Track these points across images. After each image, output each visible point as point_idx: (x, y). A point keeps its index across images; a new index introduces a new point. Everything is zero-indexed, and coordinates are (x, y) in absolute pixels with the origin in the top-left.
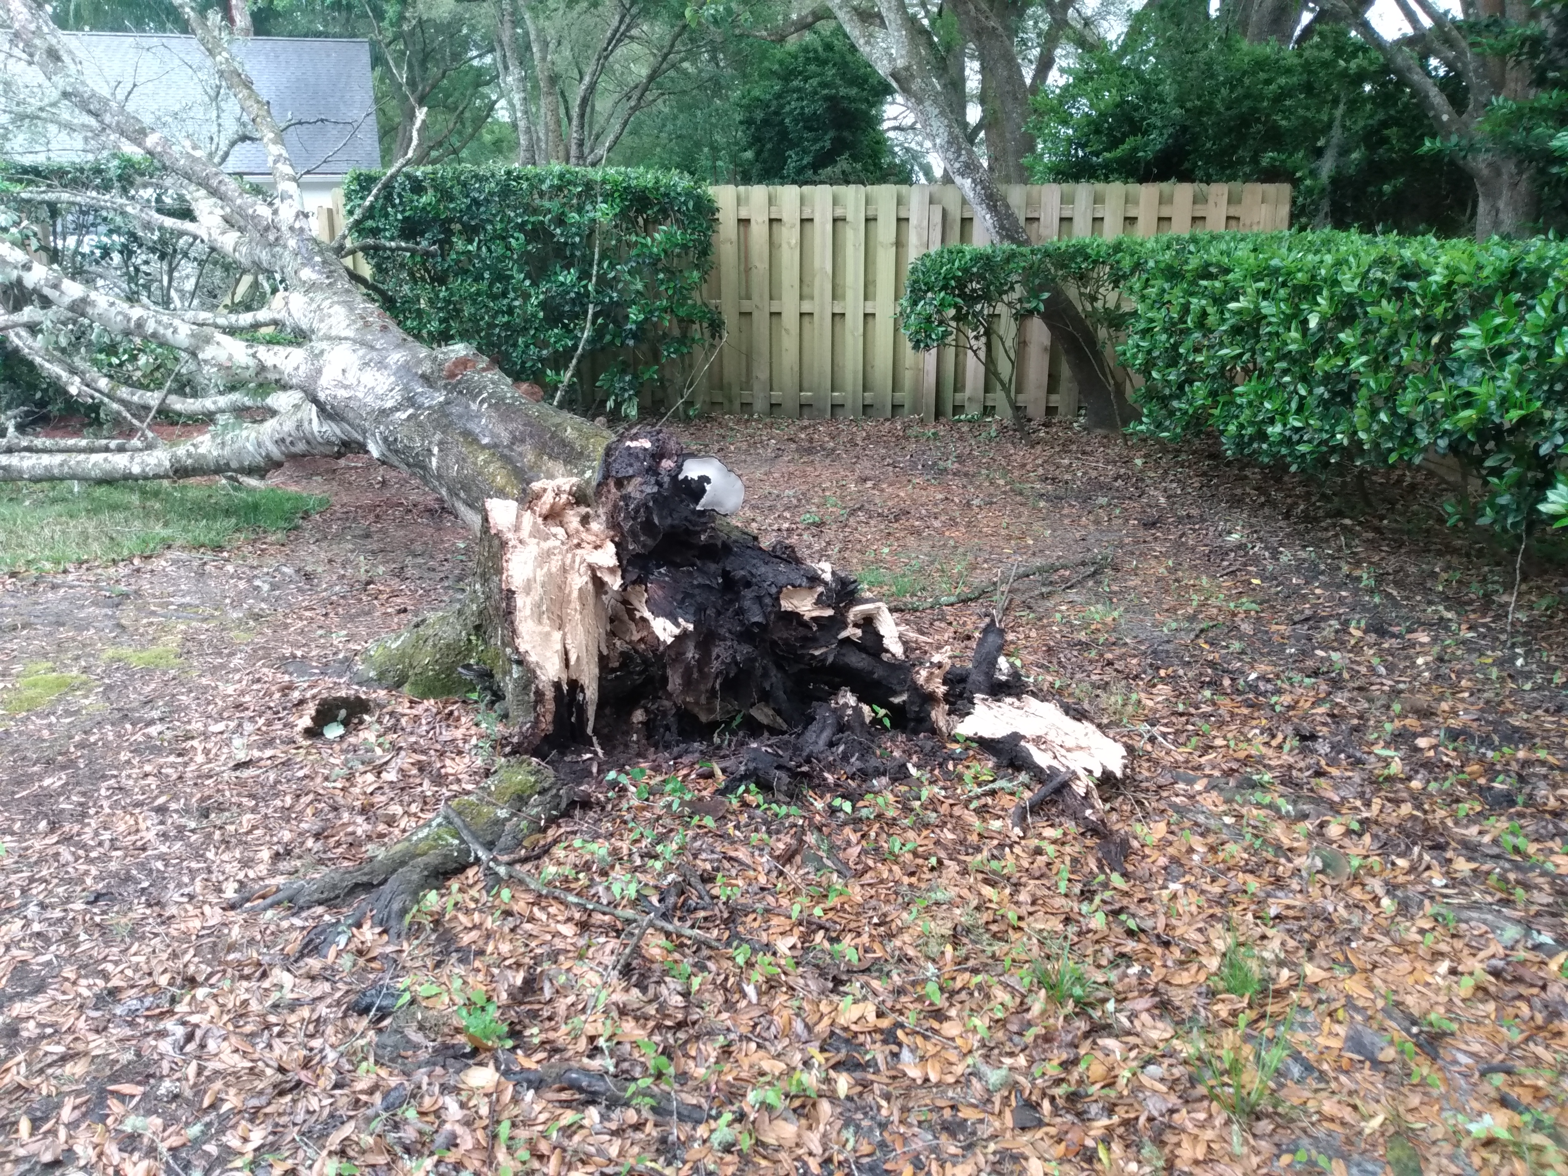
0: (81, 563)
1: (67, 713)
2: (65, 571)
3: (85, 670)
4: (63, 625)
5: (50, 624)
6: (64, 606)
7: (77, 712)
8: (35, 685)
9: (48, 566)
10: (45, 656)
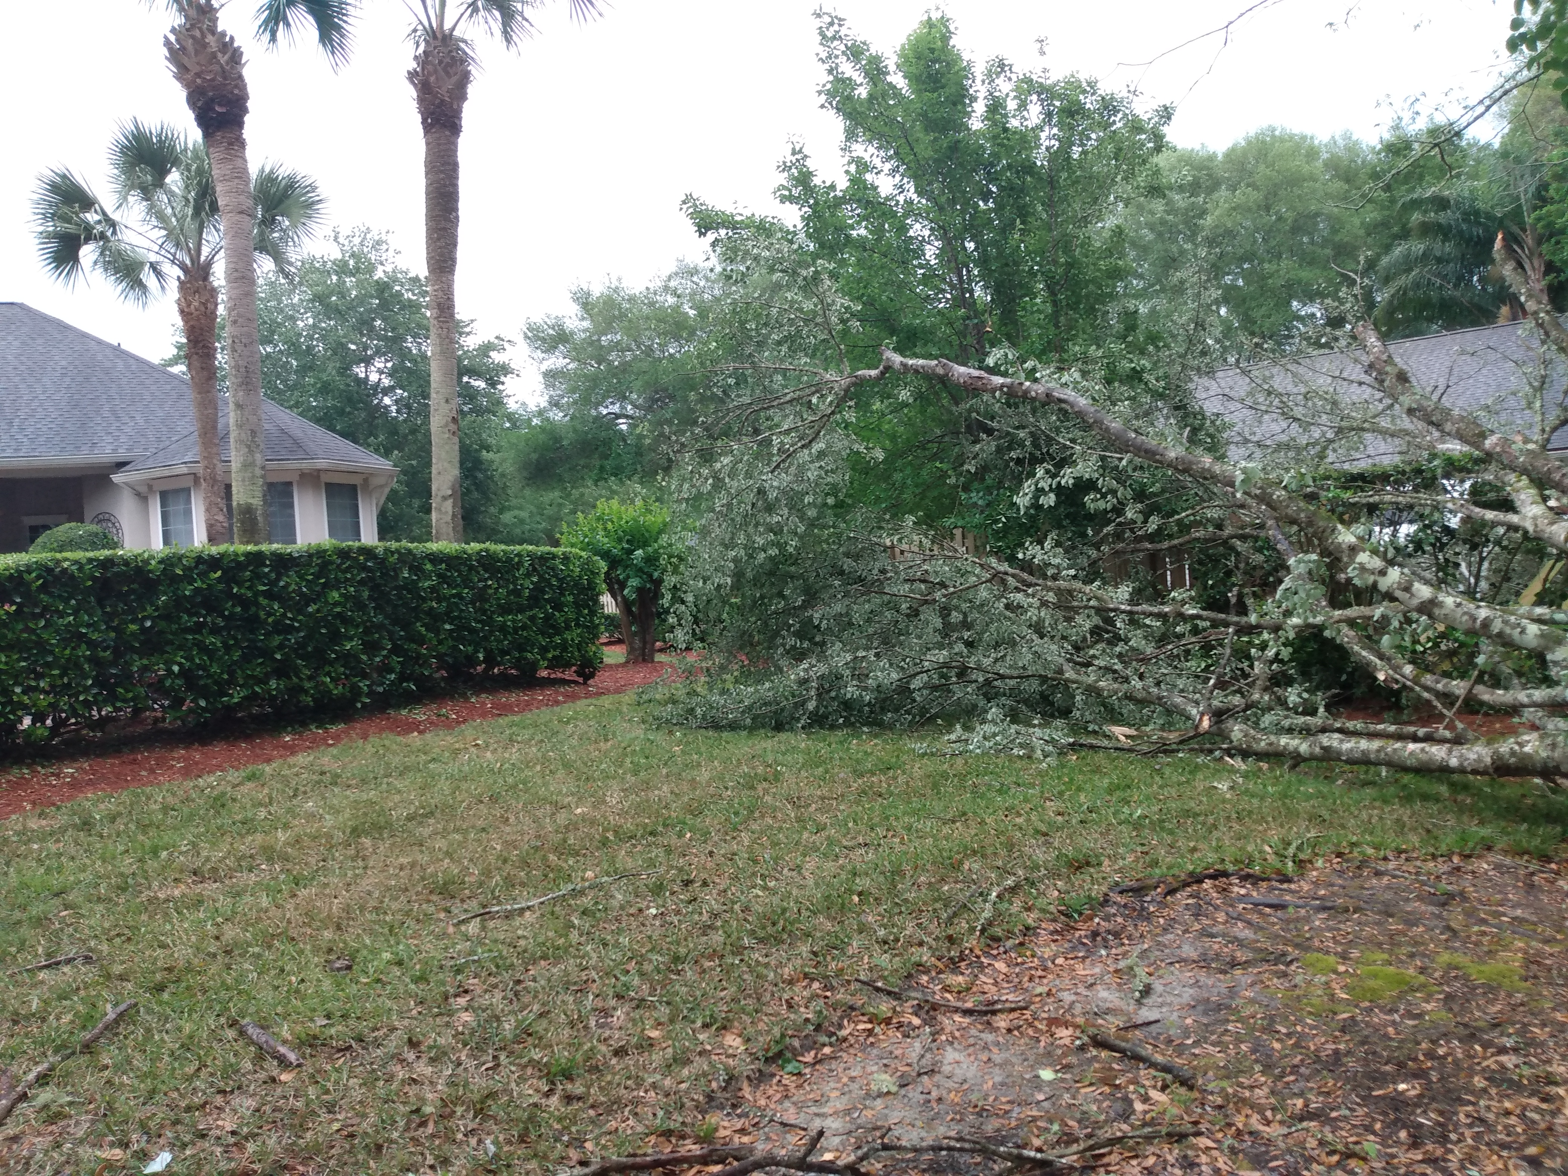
0: (1400, 852)
1: (1410, 1015)
2: (1385, 859)
3: (1422, 970)
4: (1391, 916)
5: (1379, 913)
6: (1389, 895)
7: (1420, 1016)
8: (1375, 976)
9: (1370, 851)
10: (1380, 945)
